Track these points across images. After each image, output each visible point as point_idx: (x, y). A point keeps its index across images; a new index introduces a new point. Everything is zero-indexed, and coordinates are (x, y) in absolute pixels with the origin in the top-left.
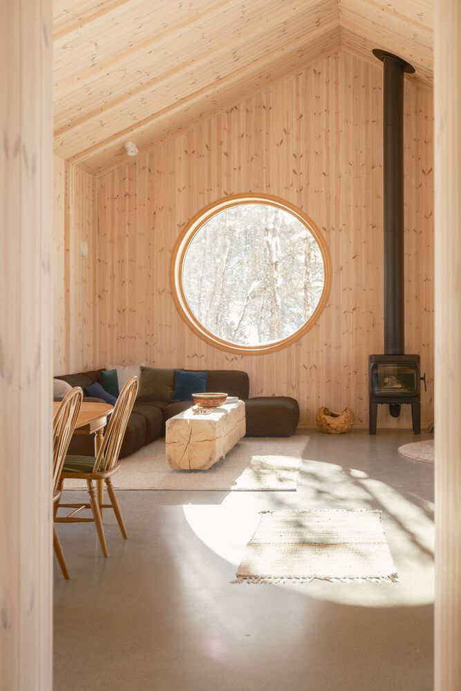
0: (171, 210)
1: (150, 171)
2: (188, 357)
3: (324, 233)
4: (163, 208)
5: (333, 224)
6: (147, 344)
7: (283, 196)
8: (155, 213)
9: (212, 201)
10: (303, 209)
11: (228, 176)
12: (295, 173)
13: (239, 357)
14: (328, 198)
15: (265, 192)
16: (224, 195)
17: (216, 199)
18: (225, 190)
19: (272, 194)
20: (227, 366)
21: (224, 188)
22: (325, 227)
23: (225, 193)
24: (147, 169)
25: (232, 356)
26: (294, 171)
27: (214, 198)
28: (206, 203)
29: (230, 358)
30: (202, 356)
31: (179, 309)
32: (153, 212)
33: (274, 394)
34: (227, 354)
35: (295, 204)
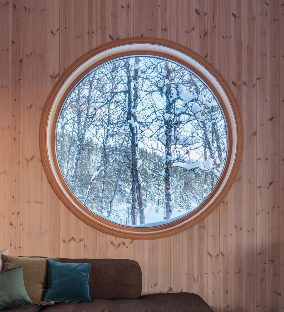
0: (41, 57)
1: (15, 7)
2: (64, 241)
3: (234, 88)
4: (31, 54)
5: (245, 78)
6: (11, 224)
7: (183, 41)
8: (21, 61)
9: (94, 46)
10: (208, 59)
11: (115, 16)
12: (199, 14)
13: (127, 241)
14: (239, 45)
15: (160, 37)
16: (108, 40)
17: (99, 44)
18: (111, 33)
19: (169, 39)
20: (113, 254)
21: (109, 31)
22: (235, 81)
23: (110, 37)
24: (11, 6)
25: (119, 240)
26: (197, 12)
27: (96, 42)
28: (87, 50)
29: (116, 243)
30: (81, 240)
31: (51, 181)
32: (18, 60)
33: (171, 289)
34: (113, 238)
35: (198, 51)
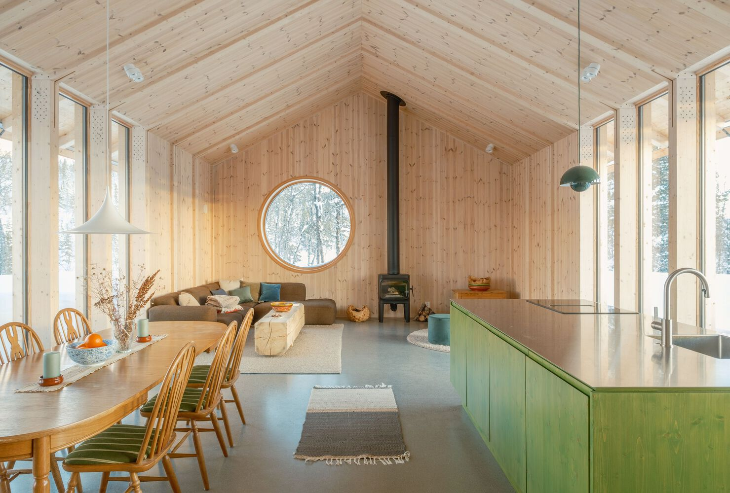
0: (258, 186)
1: (245, 162)
2: (269, 274)
3: (351, 200)
4: (253, 184)
5: (356, 195)
6: (244, 266)
7: (326, 178)
8: (249, 188)
9: (284, 180)
10: (338, 186)
11: (293, 166)
12: (334, 164)
13: (299, 274)
14: (353, 180)
15: (315, 175)
16: (290, 177)
17: (286, 179)
18: (291, 174)
19: (319, 177)
20: (293, 280)
21: (291, 173)
22: (351, 197)
23: (291, 176)
24: (244, 162)
25: (296, 274)
26: (333, 163)
27: (285, 178)
28: (280, 182)
29: (294, 275)
30: (277, 274)
31: (263, 245)
32: (247, 187)
33: (321, 297)
34: (293, 273)
35: (333, 183)
